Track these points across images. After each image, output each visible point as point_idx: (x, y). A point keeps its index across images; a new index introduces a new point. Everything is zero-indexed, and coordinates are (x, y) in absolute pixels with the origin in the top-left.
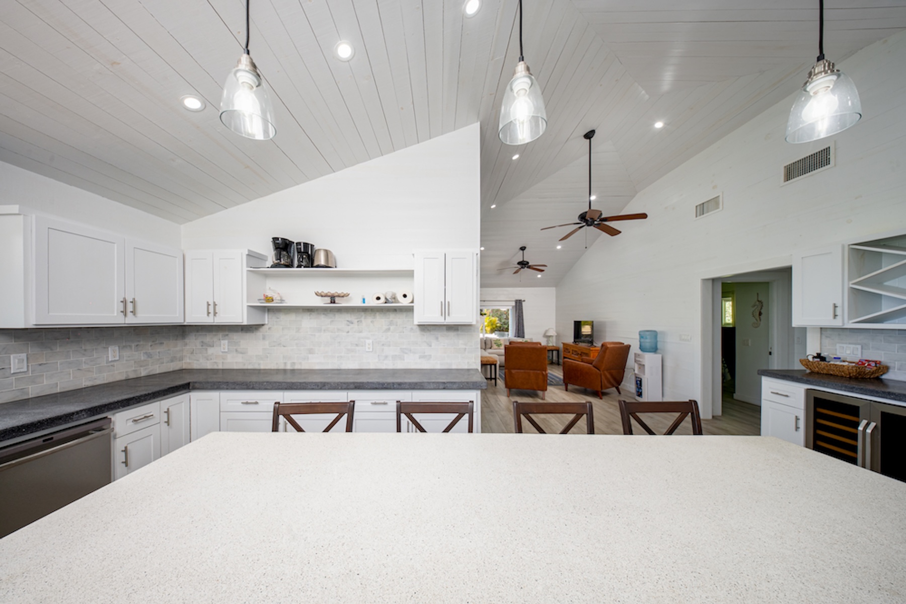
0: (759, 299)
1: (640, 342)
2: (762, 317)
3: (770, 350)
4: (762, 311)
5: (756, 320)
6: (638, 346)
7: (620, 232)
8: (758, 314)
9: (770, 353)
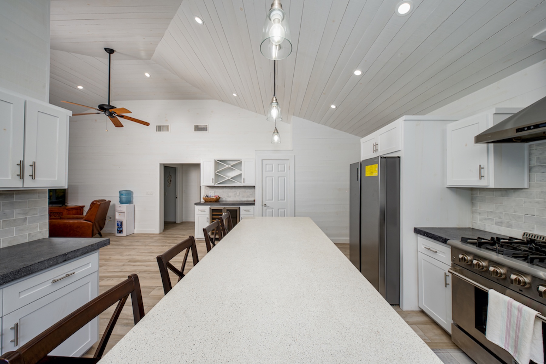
0: (170, 174)
1: (120, 198)
2: (171, 182)
3: (176, 196)
4: (172, 180)
5: (169, 183)
6: (119, 200)
7: (123, 126)
8: (170, 181)
9: (176, 198)
